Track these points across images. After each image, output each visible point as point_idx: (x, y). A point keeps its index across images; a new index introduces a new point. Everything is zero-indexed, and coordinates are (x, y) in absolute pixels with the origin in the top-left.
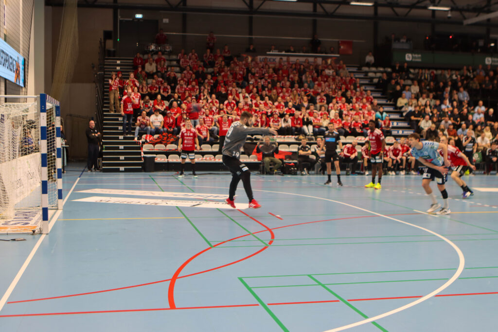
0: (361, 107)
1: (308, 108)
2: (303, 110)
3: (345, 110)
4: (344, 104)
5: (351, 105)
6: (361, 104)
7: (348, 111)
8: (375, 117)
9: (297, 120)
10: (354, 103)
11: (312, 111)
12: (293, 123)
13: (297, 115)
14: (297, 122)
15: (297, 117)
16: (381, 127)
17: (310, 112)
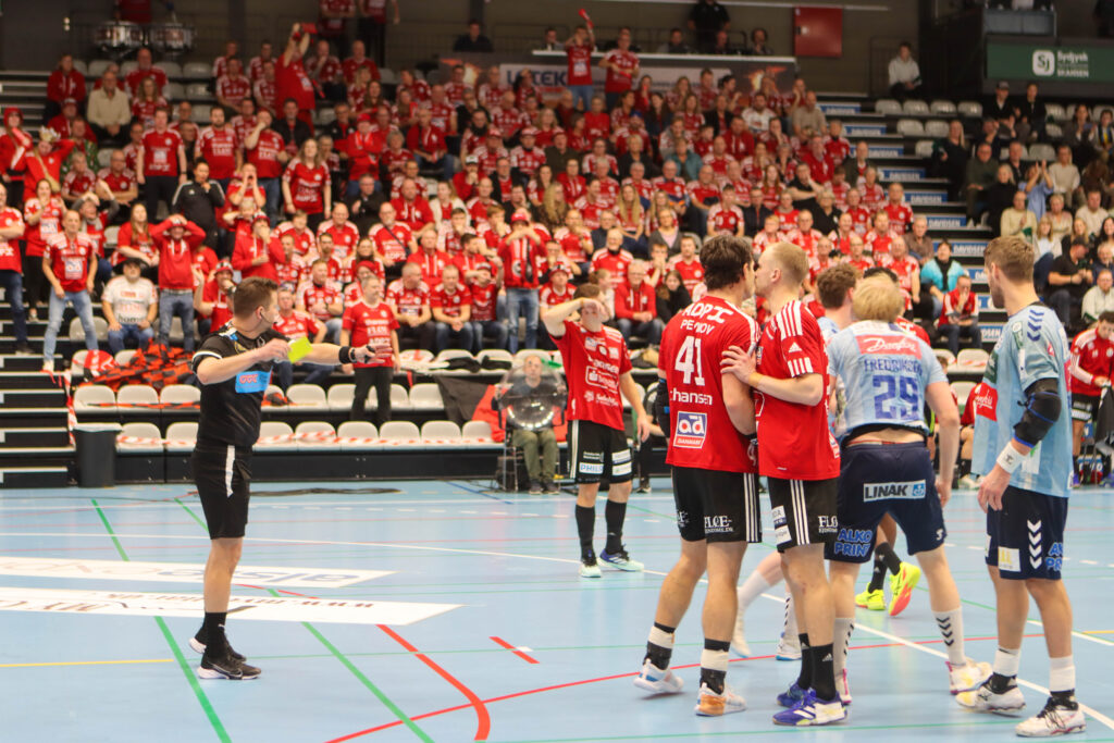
0: (869, 247)
1: (675, 251)
2: (659, 256)
3: (811, 255)
4: (805, 234)
5: (833, 235)
6: (872, 236)
7: (822, 258)
8: (920, 278)
9: (639, 293)
10: (845, 232)
11: (688, 257)
12: (623, 305)
13: (639, 274)
14: (637, 300)
15: (638, 282)
16: (942, 315)
17: (682, 263)
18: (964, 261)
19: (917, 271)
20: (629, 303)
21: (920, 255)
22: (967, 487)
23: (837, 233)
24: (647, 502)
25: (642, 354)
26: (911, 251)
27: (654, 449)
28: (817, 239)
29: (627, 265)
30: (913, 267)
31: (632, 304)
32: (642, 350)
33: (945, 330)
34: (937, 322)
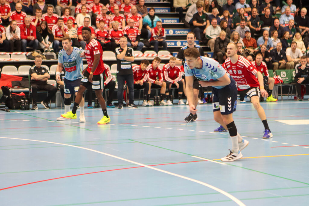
8: (143, 22)
9: (29, 29)
10: (112, 4)
11: (50, 15)
12: (23, 33)
13: (28, 21)
14: (28, 32)
15: (29, 24)
16: (152, 37)
17: (48, 16)
18: (160, 15)
19: (141, 19)
20: (25, 33)
21: (143, 13)
22: (163, 105)
23: (109, 4)
24: (36, 113)
25: (32, 54)
26: (138, 12)
27: (38, 92)
28: (101, 7)
29: (24, 17)
30: (140, 18)
31: (26, 34)
32: (32, 52)
33: (153, 43)
34: (149, 40)
